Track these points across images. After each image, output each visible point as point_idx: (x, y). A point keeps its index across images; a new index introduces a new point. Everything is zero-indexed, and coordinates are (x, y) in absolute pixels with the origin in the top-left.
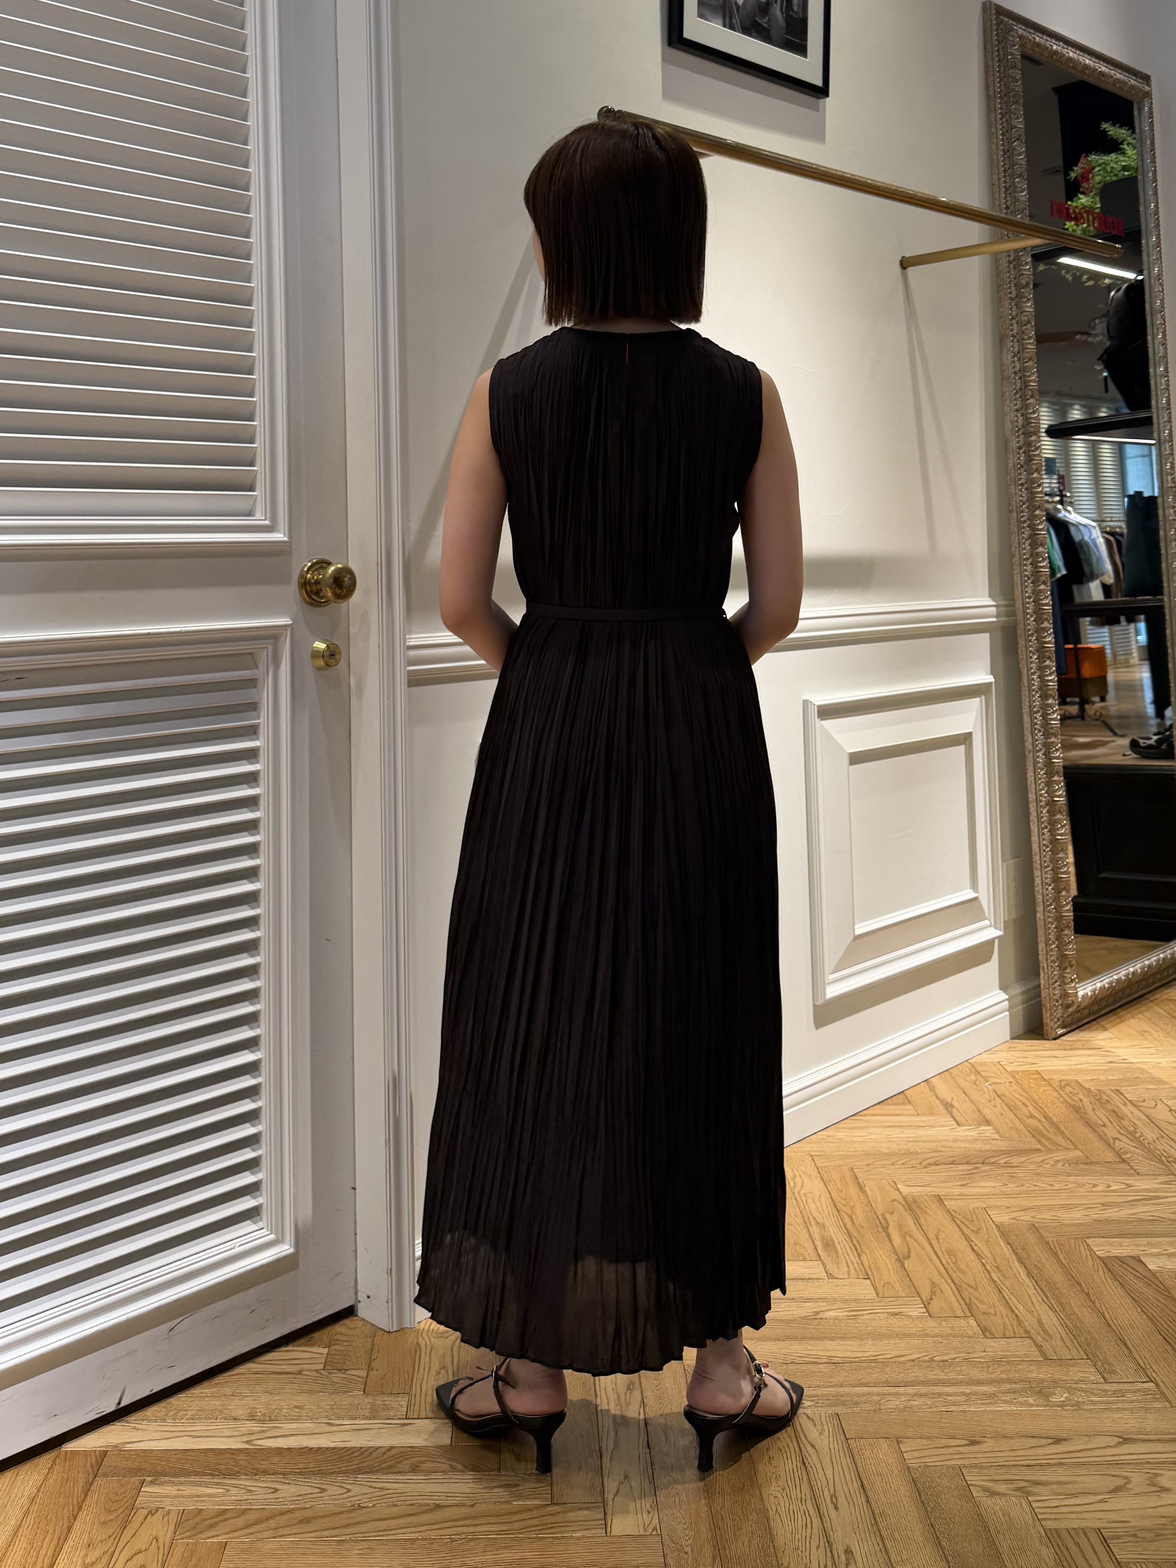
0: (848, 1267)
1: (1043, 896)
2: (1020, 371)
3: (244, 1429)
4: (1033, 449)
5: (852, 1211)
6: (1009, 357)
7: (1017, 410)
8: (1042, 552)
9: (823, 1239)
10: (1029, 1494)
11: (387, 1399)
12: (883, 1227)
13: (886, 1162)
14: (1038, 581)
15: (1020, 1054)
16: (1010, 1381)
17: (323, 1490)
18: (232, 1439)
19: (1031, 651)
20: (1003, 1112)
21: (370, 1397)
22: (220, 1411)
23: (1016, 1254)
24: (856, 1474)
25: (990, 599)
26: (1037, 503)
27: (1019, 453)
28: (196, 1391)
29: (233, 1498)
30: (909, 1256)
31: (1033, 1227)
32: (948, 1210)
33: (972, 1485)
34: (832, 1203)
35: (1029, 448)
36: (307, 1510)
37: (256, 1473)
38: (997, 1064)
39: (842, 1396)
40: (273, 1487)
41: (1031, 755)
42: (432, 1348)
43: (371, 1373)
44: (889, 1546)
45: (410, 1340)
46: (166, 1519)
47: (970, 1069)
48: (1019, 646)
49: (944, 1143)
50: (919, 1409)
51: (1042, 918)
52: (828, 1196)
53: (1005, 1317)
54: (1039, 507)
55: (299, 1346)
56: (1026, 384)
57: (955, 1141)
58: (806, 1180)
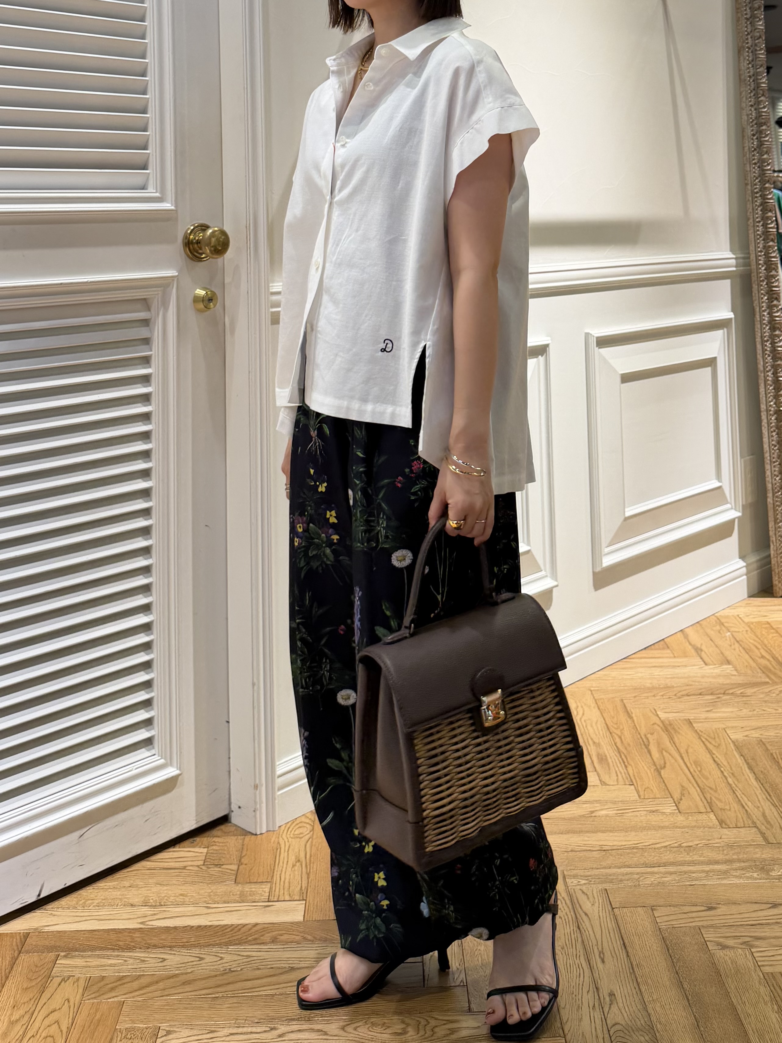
0: (617, 776)
1: (772, 485)
2: (753, 75)
3: (139, 913)
4: (763, 136)
5: (622, 733)
6: (745, 64)
7: (752, 106)
8: (771, 216)
9: (598, 755)
10: (752, 946)
11: (253, 886)
12: (645, 745)
13: (650, 694)
14: (768, 239)
15: (755, 609)
16: (739, 861)
17: (201, 959)
18: (130, 921)
19: (762, 294)
20: (741, 654)
21: (240, 885)
22: (121, 899)
23: (748, 764)
24: (619, 934)
25: (730, 253)
26: (767, 178)
27: (753, 139)
28: (101, 884)
29: (130, 967)
30: (665, 767)
31: (761, 742)
32: (696, 731)
33: (708, 941)
34: (606, 727)
35: (759, 134)
36: (188, 975)
37: (148, 947)
38: (738, 618)
39: (610, 875)
40: (162, 957)
41: (763, 375)
42: (289, 847)
43: (241, 867)
44: (643, 990)
45: (272, 841)
46: (76, 985)
47: (716, 621)
48: (753, 290)
49: (694, 679)
50: (670, 883)
51: (771, 502)
52: (603, 721)
53: (737, 811)
54: (769, 181)
55: (184, 847)
56: (758, 86)
57: (703, 677)
58: (586, 709)
